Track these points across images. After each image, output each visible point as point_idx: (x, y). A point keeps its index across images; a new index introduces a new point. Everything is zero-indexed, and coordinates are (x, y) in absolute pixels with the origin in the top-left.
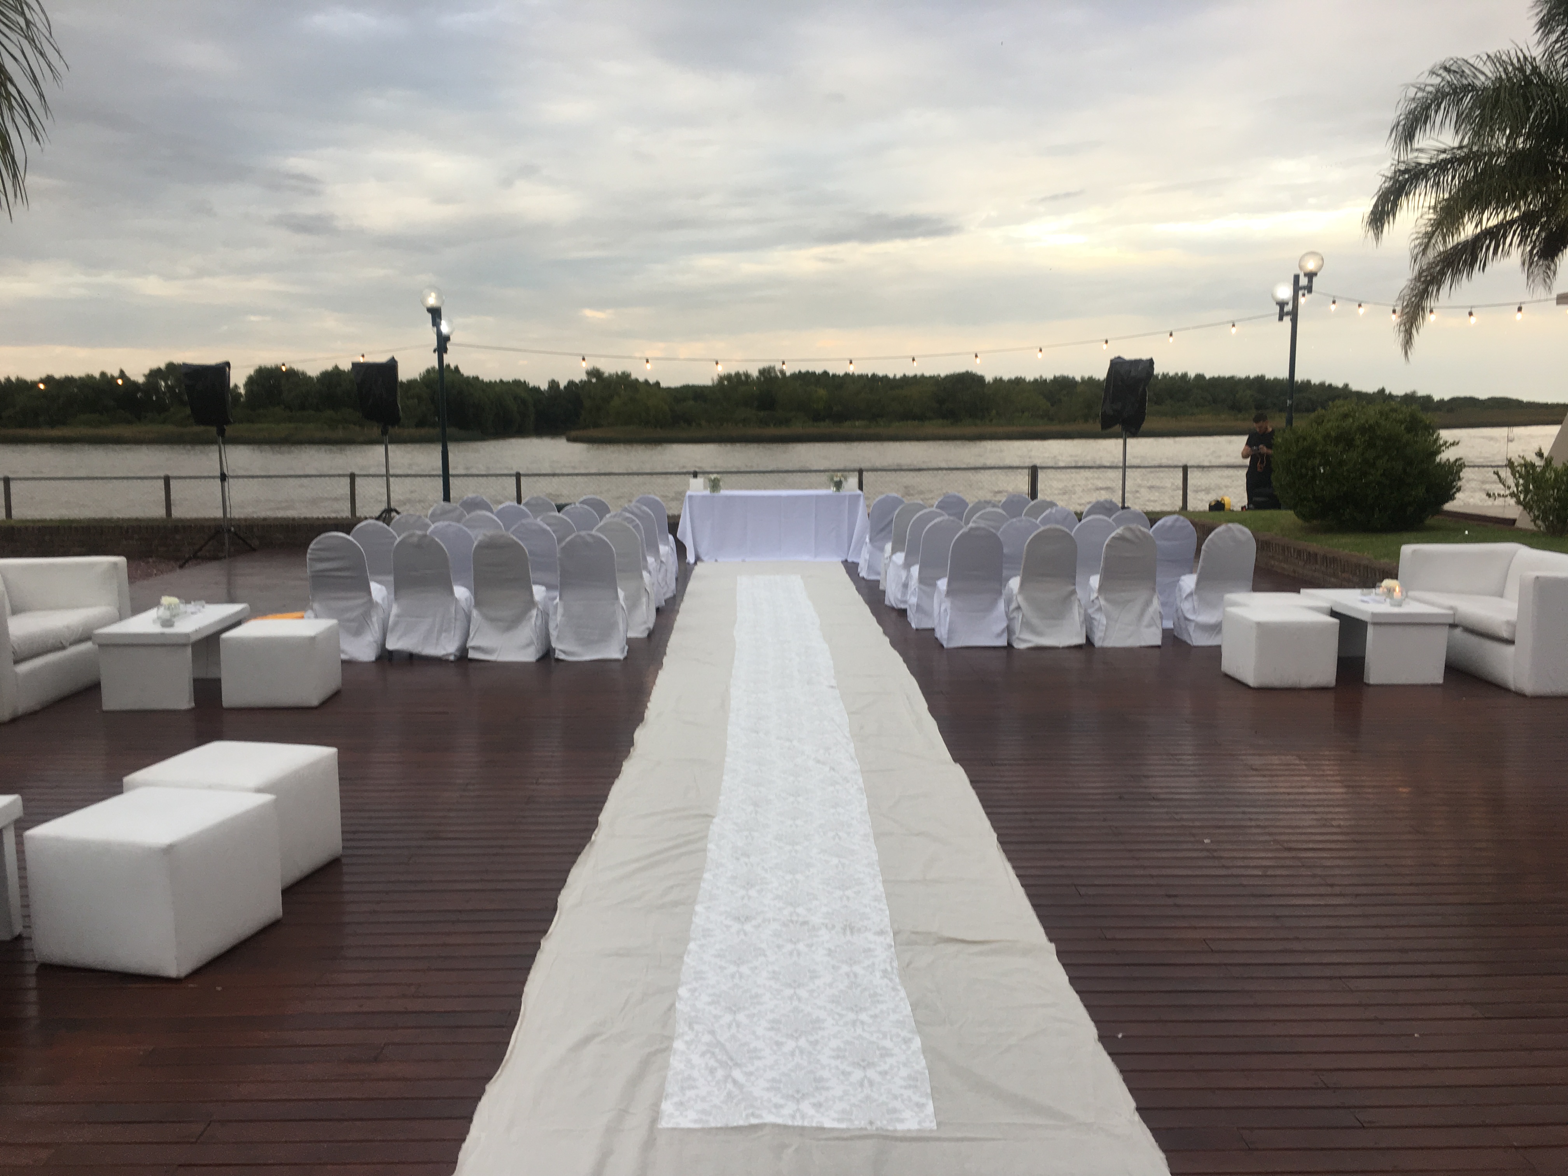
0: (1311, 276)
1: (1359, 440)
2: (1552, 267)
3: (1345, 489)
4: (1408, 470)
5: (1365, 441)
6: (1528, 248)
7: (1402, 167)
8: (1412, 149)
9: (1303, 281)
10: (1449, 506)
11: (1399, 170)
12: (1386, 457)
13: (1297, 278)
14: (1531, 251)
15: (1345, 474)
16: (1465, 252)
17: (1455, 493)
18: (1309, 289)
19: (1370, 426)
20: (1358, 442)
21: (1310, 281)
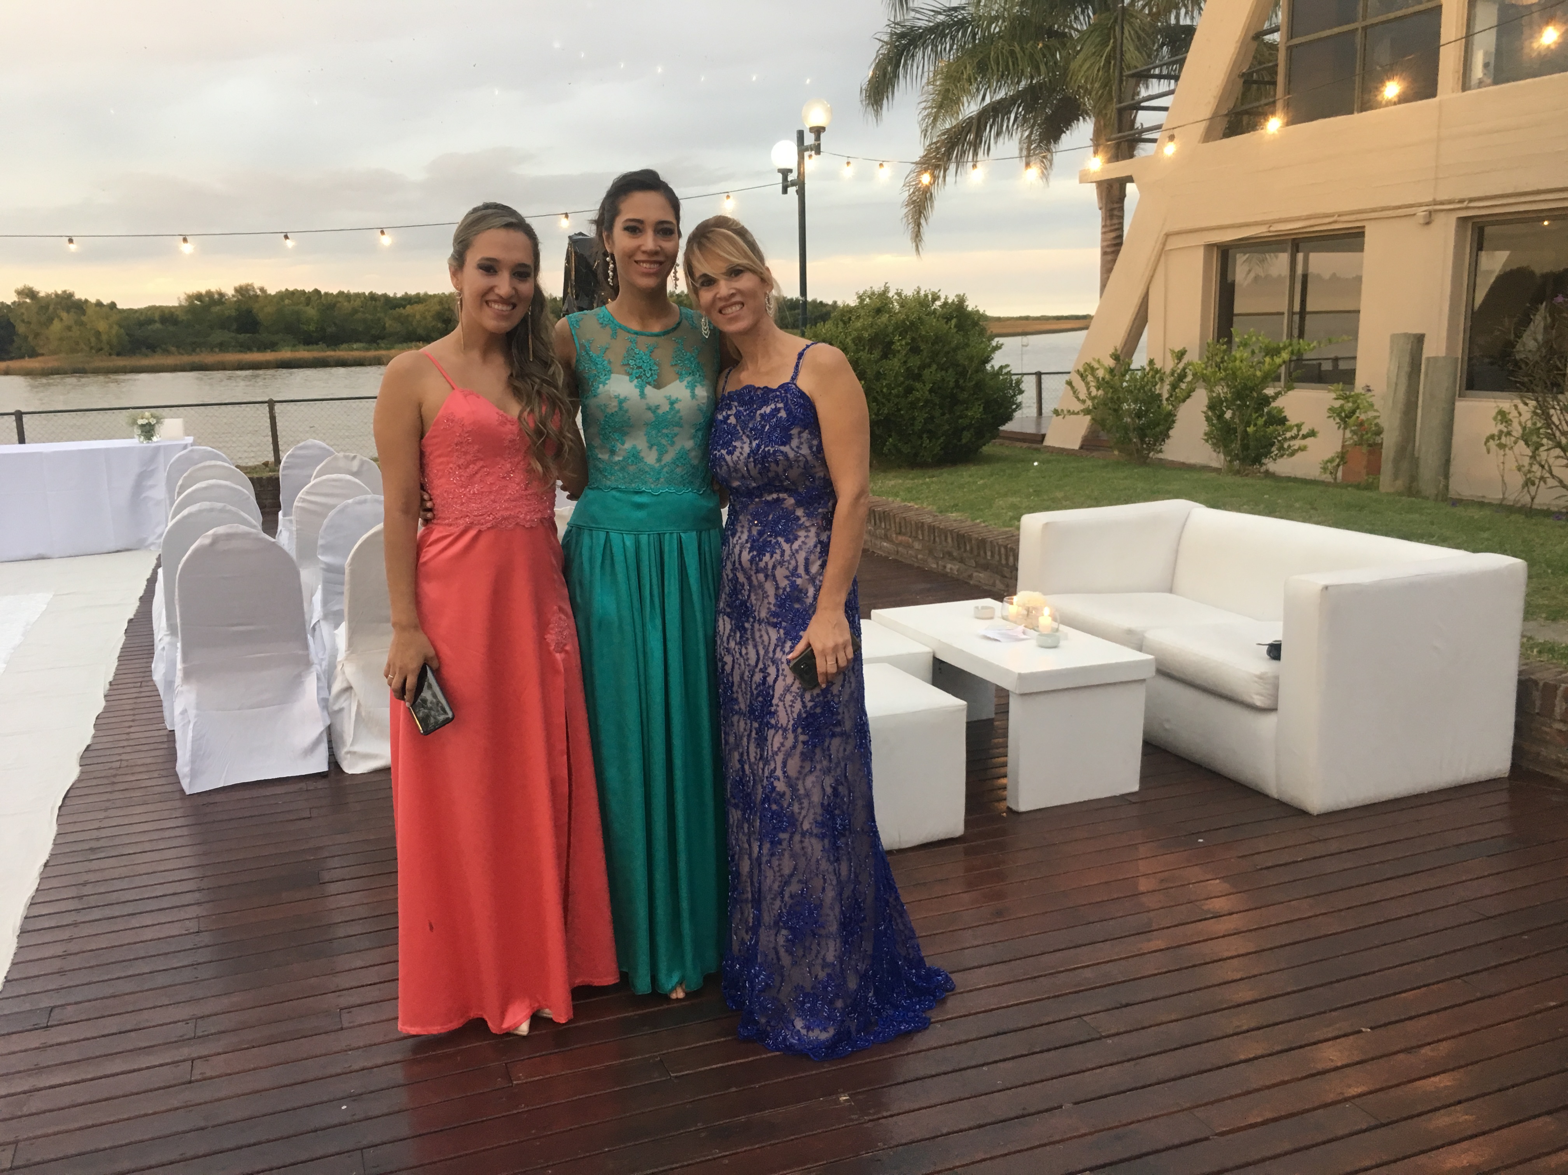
0: (818, 131)
1: (900, 344)
2: (1049, 157)
3: (886, 411)
4: (961, 381)
5: (907, 344)
6: (1027, 133)
7: (899, 30)
8: (907, 9)
9: (809, 139)
10: (1008, 427)
11: (896, 34)
12: (934, 367)
13: (801, 135)
14: (1029, 136)
15: (885, 390)
16: (969, 132)
17: (1015, 410)
18: (817, 149)
19: (912, 323)
20: (897, 346)
21: (818, 138)
